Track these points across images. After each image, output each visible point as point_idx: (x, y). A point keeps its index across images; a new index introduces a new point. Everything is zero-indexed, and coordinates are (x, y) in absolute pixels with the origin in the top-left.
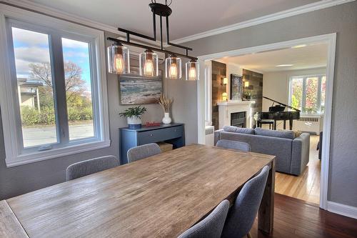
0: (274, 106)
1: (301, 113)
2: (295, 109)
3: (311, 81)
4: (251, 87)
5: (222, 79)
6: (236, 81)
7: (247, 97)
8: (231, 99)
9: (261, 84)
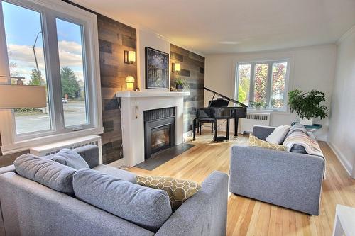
0: (215, 99)
1: (248, 109)
2: (241, 104)
3: (260, 69)
4: (185, 73)
5: (126, 52)
6: (157, 61)
7: (178, 86)
8: (146, 88)
9: (202, 71)
